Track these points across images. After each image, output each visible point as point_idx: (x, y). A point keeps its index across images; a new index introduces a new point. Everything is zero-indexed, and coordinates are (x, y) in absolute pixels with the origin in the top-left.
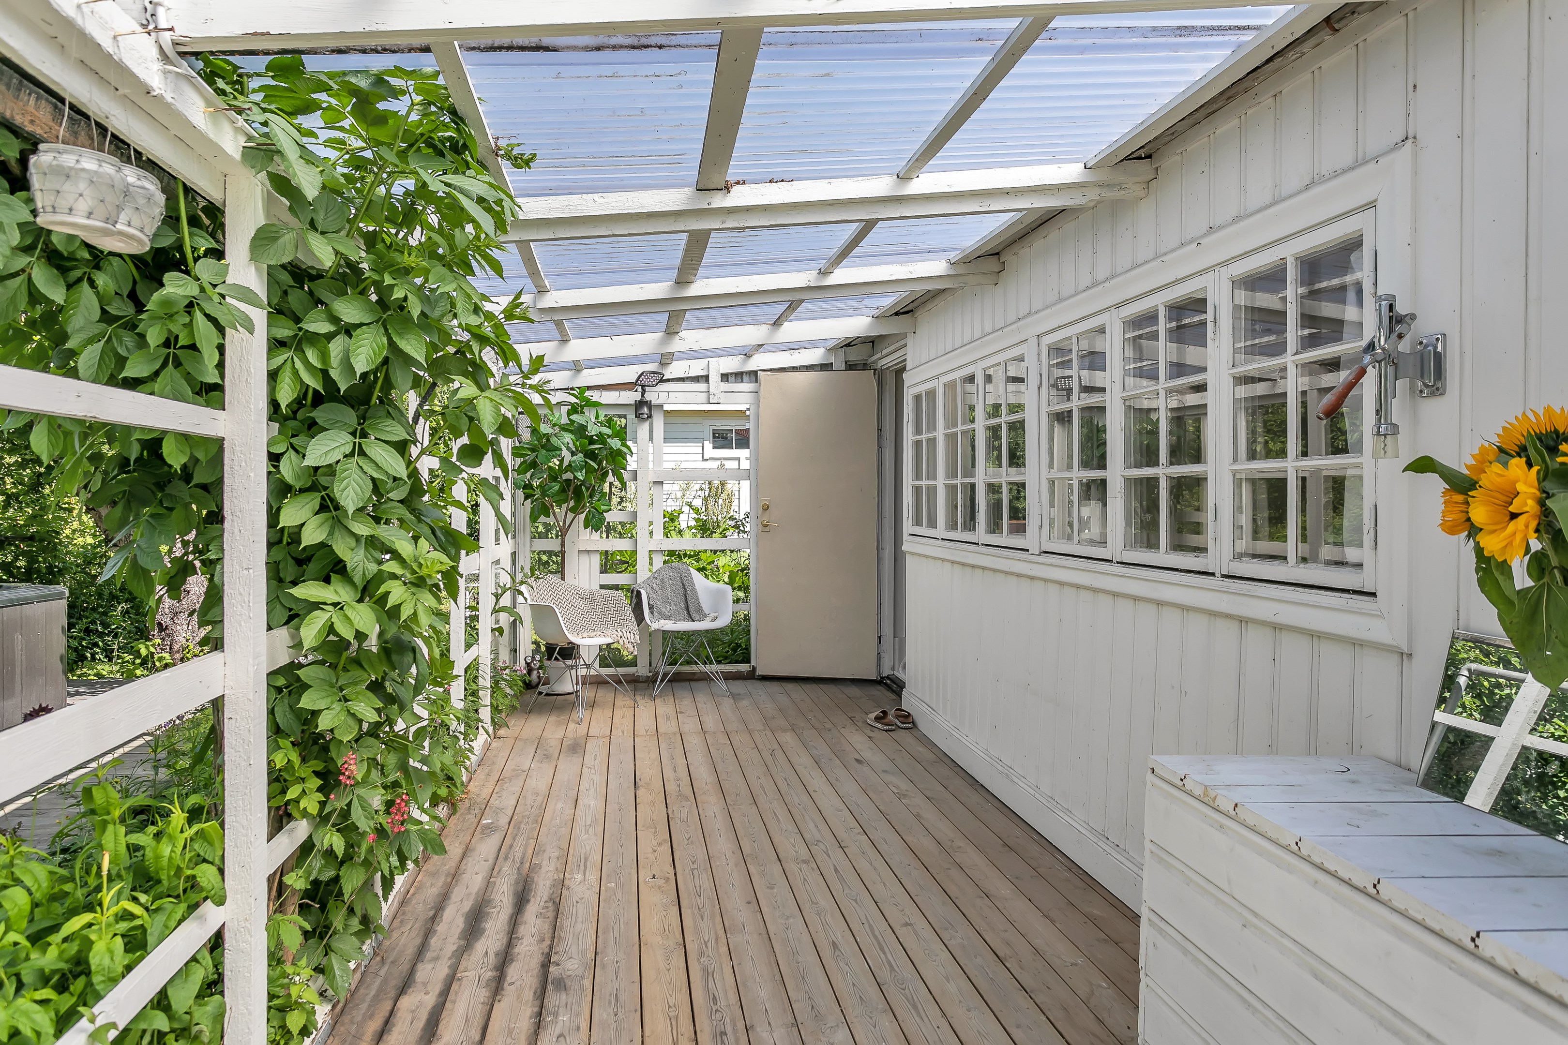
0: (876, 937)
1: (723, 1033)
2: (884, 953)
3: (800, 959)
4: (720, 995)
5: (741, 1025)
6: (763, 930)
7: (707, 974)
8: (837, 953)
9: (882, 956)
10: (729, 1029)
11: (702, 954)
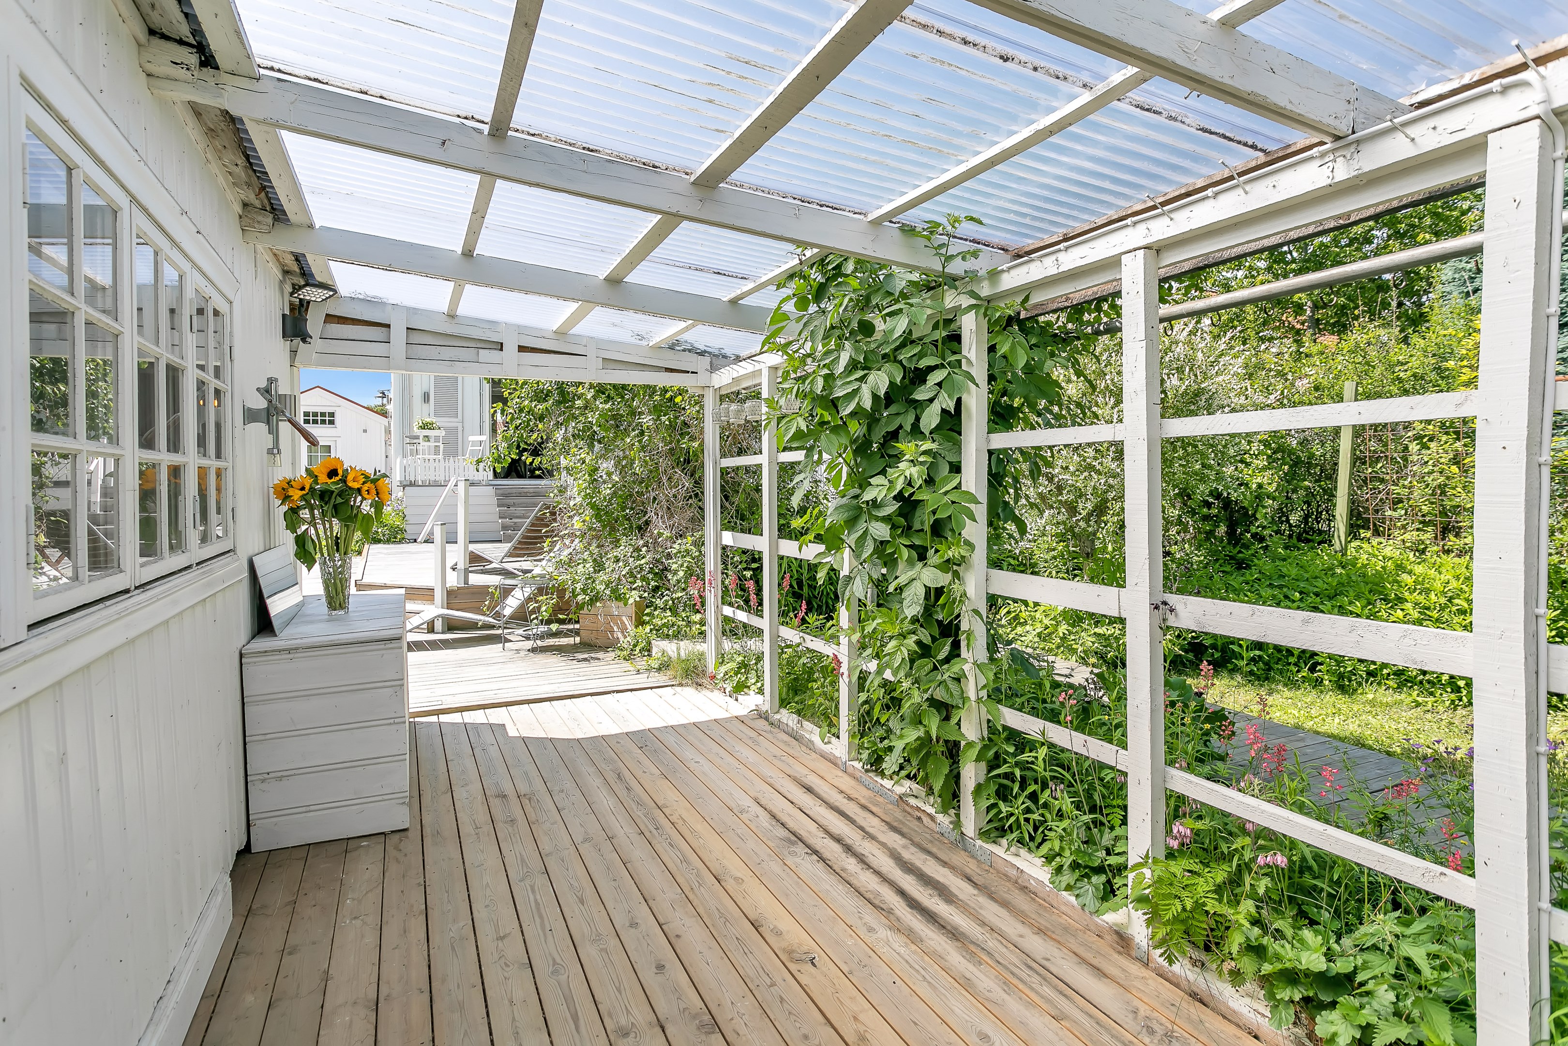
0: (541, 917)
1: (657, 829)
2: (536, 900)
3: (613, 883)
4: (668, 848)
5: (647, 834)
6: (651, 902)
7: (685, 860)
8: (579, 894)
9: (538, 897)
10: (654, 831)
11: (698, 875)
